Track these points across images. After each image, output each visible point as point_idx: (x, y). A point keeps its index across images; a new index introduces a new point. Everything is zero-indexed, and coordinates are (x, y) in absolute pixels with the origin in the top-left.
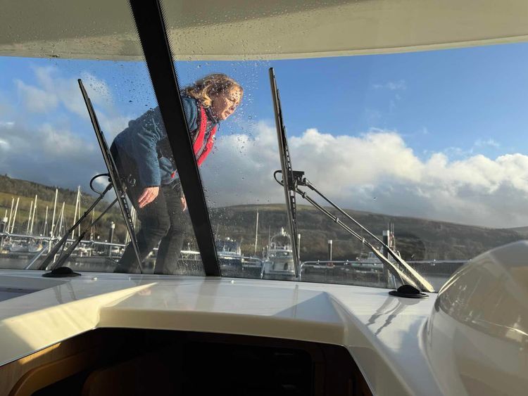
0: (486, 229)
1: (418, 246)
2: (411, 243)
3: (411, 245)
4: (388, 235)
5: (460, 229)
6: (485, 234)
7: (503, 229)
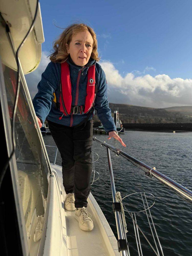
0: (154, 109)
1: (125, 117)
2: (122, 116)
3: (122, 117)
4: (116, 113)
5: (143, 109)
6: (154, 111)
7: (161, 109)
